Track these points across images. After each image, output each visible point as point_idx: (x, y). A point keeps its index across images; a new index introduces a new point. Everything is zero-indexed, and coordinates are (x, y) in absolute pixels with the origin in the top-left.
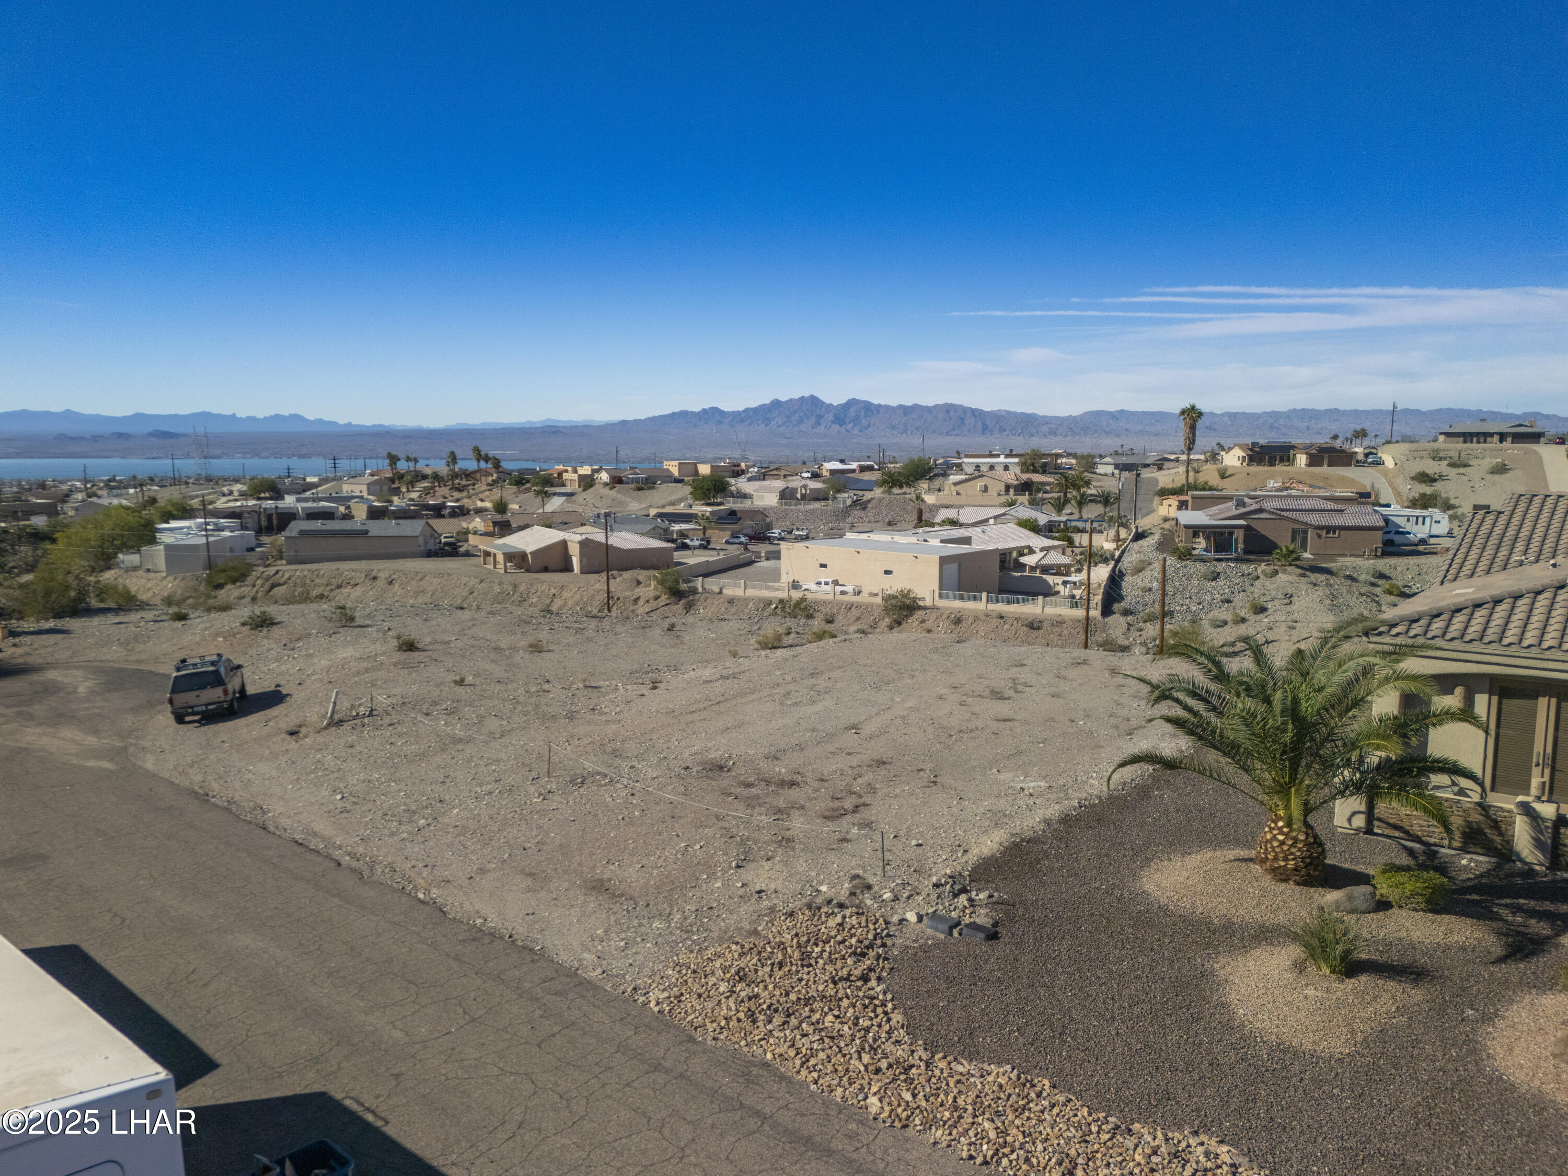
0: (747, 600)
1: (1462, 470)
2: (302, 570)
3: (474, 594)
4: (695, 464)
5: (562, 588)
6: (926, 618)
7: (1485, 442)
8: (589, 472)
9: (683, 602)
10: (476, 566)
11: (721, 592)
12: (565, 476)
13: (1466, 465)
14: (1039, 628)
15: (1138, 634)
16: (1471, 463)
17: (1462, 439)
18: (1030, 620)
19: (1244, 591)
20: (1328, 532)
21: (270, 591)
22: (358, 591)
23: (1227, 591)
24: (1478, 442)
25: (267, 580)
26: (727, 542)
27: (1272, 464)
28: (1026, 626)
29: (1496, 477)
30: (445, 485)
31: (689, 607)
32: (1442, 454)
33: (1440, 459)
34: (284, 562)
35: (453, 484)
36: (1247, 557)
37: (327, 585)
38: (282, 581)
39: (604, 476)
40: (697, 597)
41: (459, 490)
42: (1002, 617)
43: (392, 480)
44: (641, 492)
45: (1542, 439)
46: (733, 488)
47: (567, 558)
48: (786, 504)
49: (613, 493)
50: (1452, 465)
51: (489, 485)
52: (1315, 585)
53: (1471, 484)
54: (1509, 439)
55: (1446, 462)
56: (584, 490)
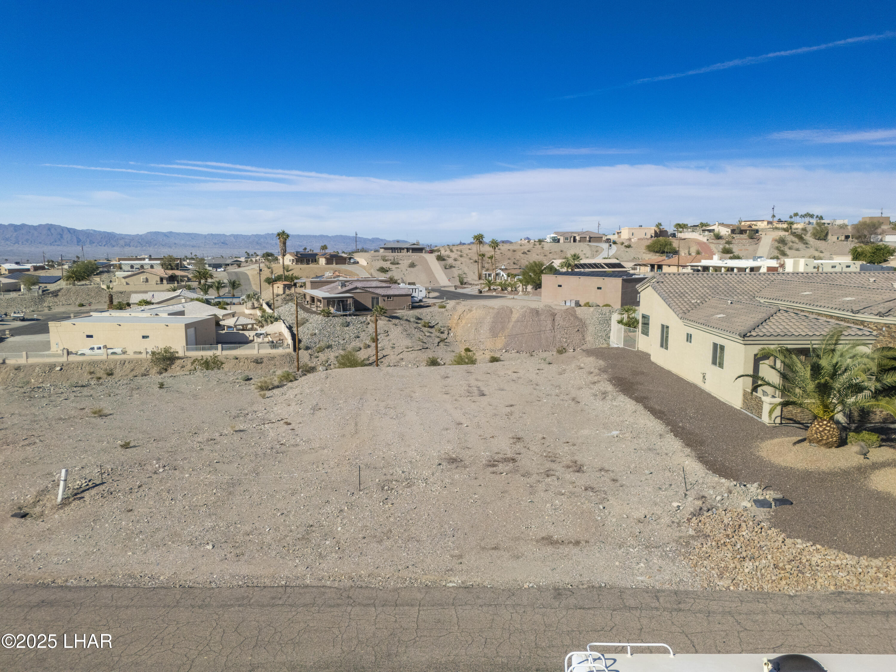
0: (33, 366)
6: (184, 364)
7: (401, 252)
11: (4, 363)
13: (398, 264)
14: (261, 363)
15: (317, 359)
16: (399, 262)
17: (391, 251)
18: (255, 358)
19: (364, 331)
20: (388, 298)
23: (356, 331)
27: (307, 263)
28: (254, 362)
29: (412, 269)
33: (386, 261)
36: (358, 313)
42: (237, 359)
50: (392, 263)
52: (396, 325)
53: (403, 272)
54: (411, 251)
55: (389, 262)
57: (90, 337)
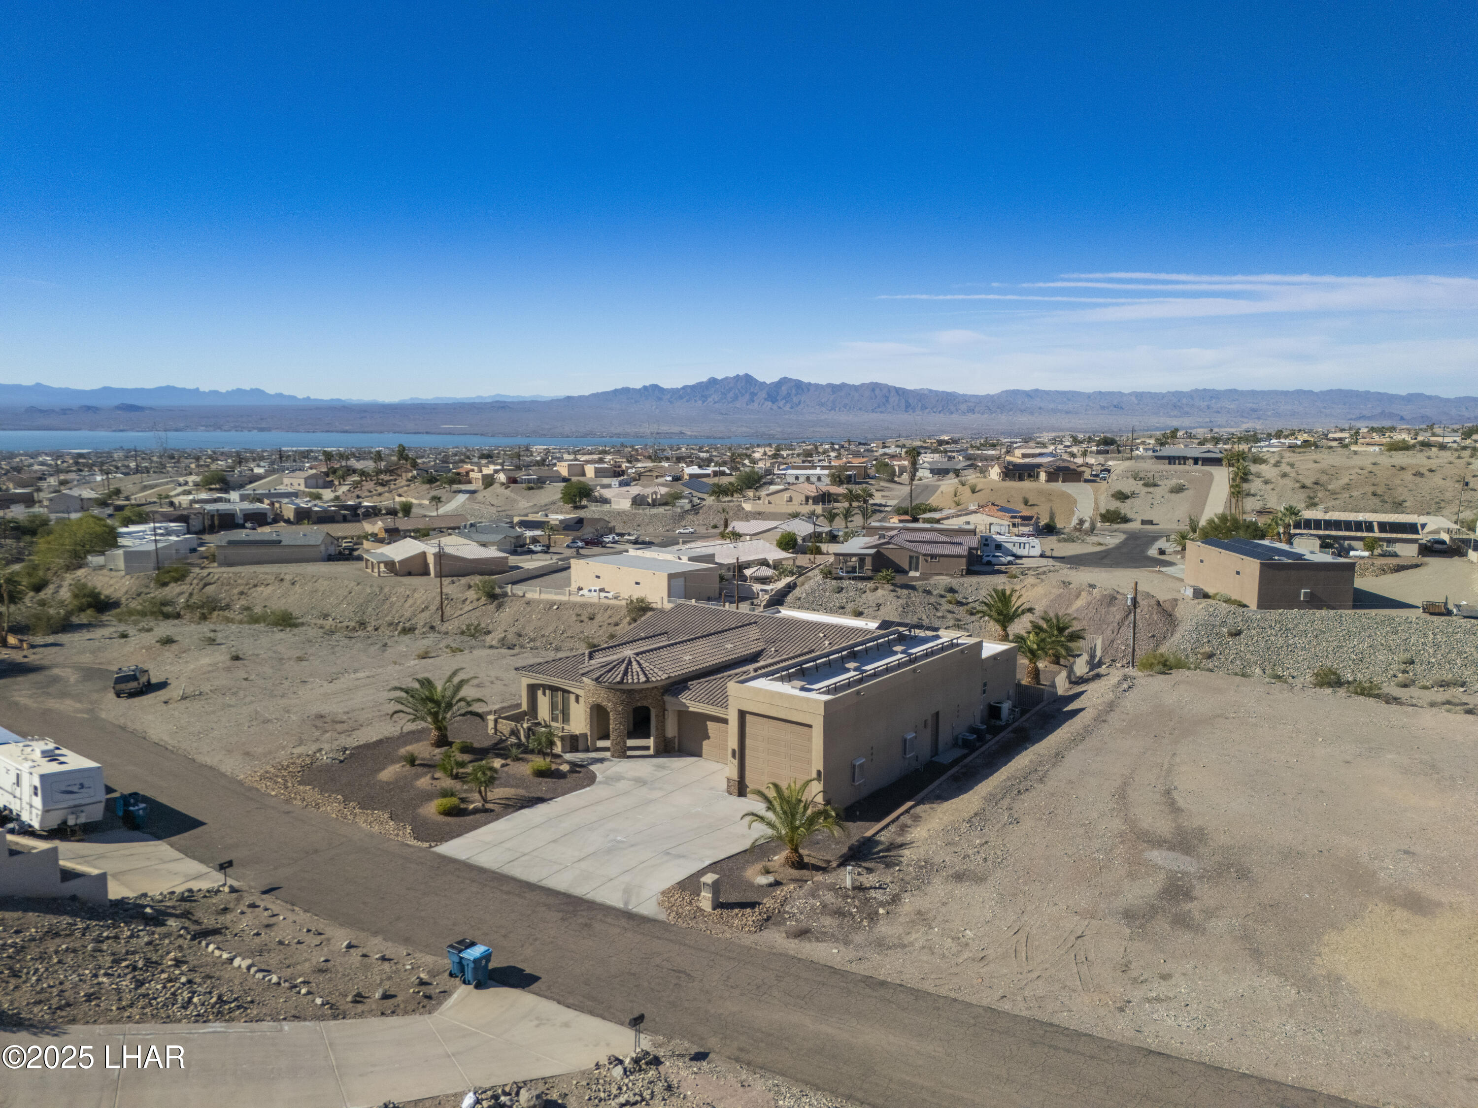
0: (539, 602)
1: (1151, 489)
2: (228, 573)
3: (352, 594)
4: (583, 466)
5: (415, 590)
6: (653, 617)
8: (492, 472)
9: (496, 602)
10: (360, 570)
11: (524, 596)
12: (472, 475)
13: (1156, 485)
16: (1159, 483)
17: (1167, 461)
20: (932, 558)
21: (203, 588)
22: (270, 589)
24: (1180, 464)
25: (201, 580)
26: (568, 546)
27: (1021, 479)
29: (1172, 496)
30: (371, 480)
31: (499, 607)
32: (1142, 475)
33: (1141, 479)
34: (216, 564)
35: (378, 479)
36: (866, 576)
37: (247, 585)
38: (212, 581)
39: (502, 477)
40: (506, 599)
41: (382, 485)
43: (327, 474)
44: (532, 491)
45: (1223, 464)
46: (596, 494)
47: (426, 565)
48: (636, 508)
49: (507, 492)
50: (1146, 485)
51: (408, 480)
52: (899, 597)
53: (1152, 501)
54: (1200, 464)
55: (1142, 482)
56: (485, 488)
57: (598, 577)
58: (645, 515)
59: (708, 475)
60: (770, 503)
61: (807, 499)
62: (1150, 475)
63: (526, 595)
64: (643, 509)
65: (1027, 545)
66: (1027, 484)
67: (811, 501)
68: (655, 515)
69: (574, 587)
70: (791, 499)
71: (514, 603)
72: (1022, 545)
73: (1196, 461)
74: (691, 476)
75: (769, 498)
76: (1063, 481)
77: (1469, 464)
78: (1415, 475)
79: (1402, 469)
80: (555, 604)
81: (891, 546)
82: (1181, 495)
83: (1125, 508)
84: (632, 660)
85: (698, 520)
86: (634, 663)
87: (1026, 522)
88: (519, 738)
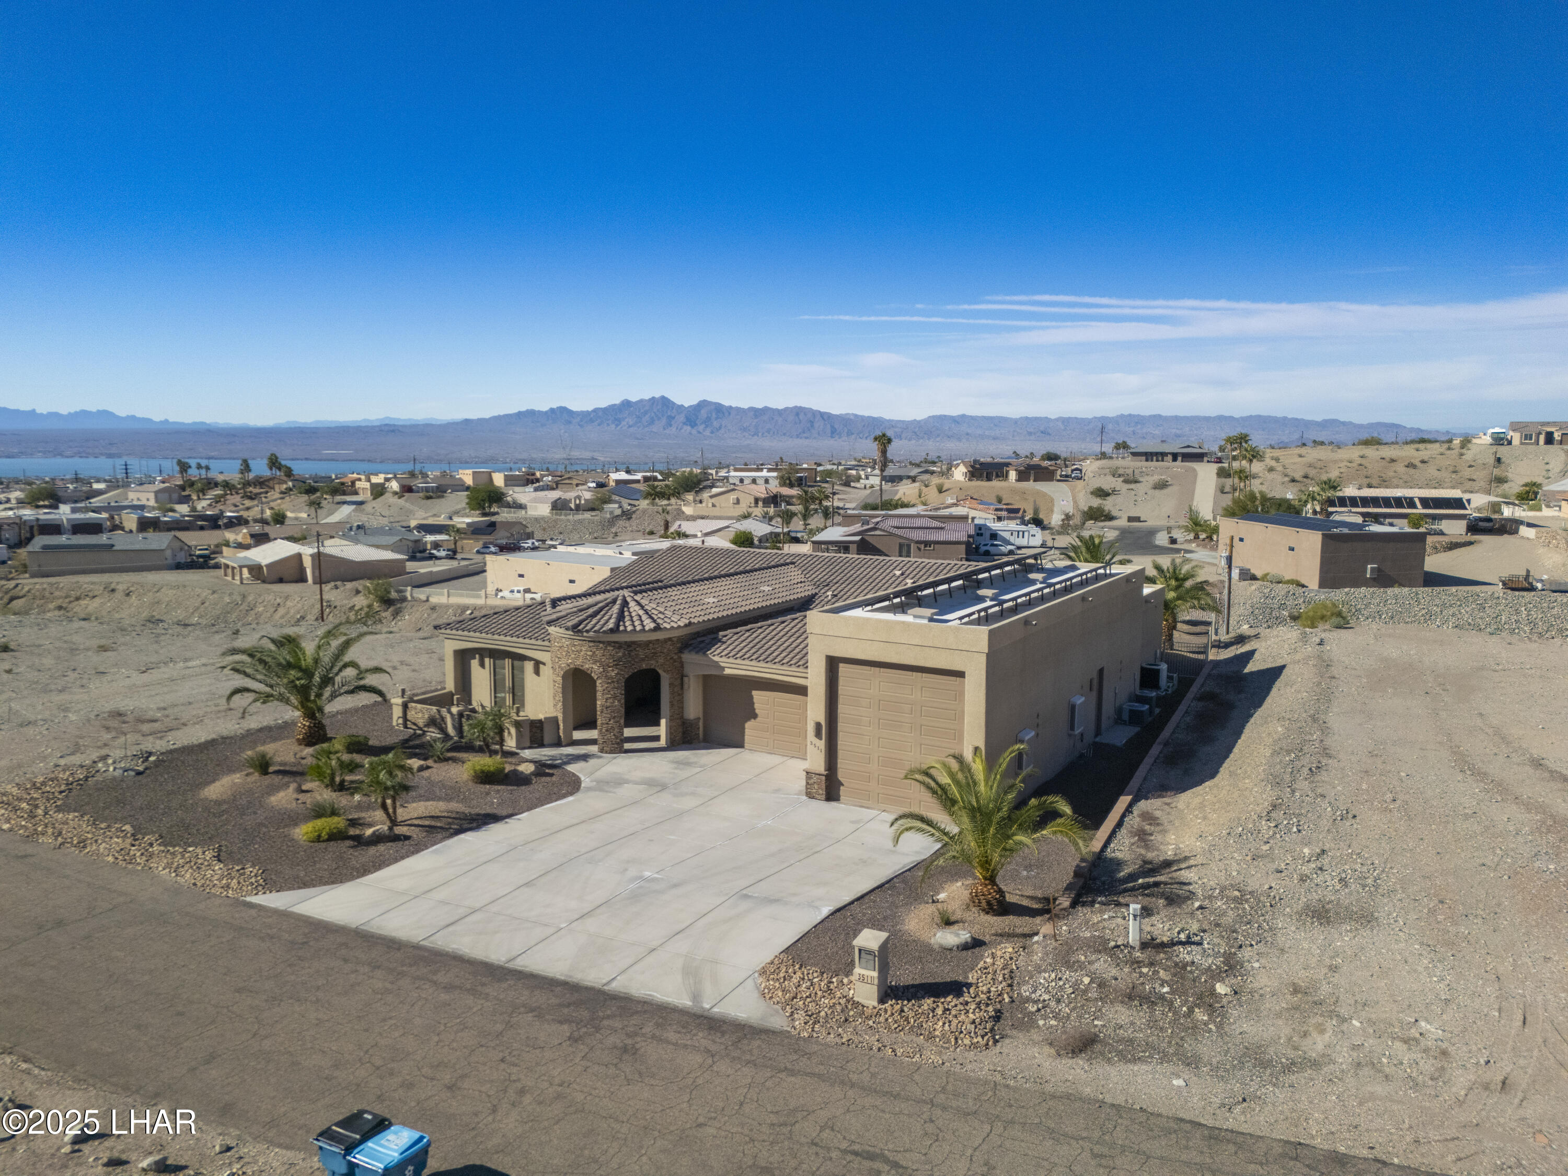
0: (449, 607)
1: (1133, 486)
2: (42, 584)
3: (206, 605)
4: (490, 474)
5: (287, 598)
7: (1163, 461)
8: (382, 481)
9: (391, 609)
10: (217, 578)
11: (427, 600)
12: (358, 484)
13: (1136, 482)
16: (1141, 479)
17: (1144, 458)
20: (925, 546)
21: (8, 603)
22: (96, 602)
24: (1157, 461)
25: (6, 593)
26: (478, 552)
27: (989, 479)
30: (237, 493)
31: (396, 614)
32: (1121, 471)
33: (1120, 476)
34: (27, 575)
35: (245, 492)
37: (66, 597)
38: (21, 594)
39: (394, 486)
40: (404, 604)
41: (251, 498)
43: (183, 488)
44: (430, 501)
45: (1205, 459)
46: (509, 499)
47: (302, 570)
48: (556, 514)
49: (401, 502)
50: (1126, 481)
51: (282, 493)
53: (1135, 498)
54: (1180, 458)
55: (1122, 479)
56: (374, 499)
57: (521, 576)
58: (568, 521)
59: (638, 481)
60: (714, 506)
61: (757, 500)
62: (1130, 471)
63: (431, 599)
64: (566, 515)
65: (1026, 534)
66: (996, 483)
67: (760, 504)
68: (580, 522)
69: (491, 589)
70: (738, 502)
71: (414, 609)
72: (1021, 534)
73: (1175, 457)
74: (618, 482)
75: (713, 500)
76: (1035, 481)
77: (1462, 455)
78: (1407, 467)
79: (1393, 461)
80: (468, 608)
81: (878, 533)
82: (1165, 491)
83: (1108, 505)
84: (629, 599)
85: (631, 526)
86: (632, 604)
87: (1012, 515)
88: (443, 730)
